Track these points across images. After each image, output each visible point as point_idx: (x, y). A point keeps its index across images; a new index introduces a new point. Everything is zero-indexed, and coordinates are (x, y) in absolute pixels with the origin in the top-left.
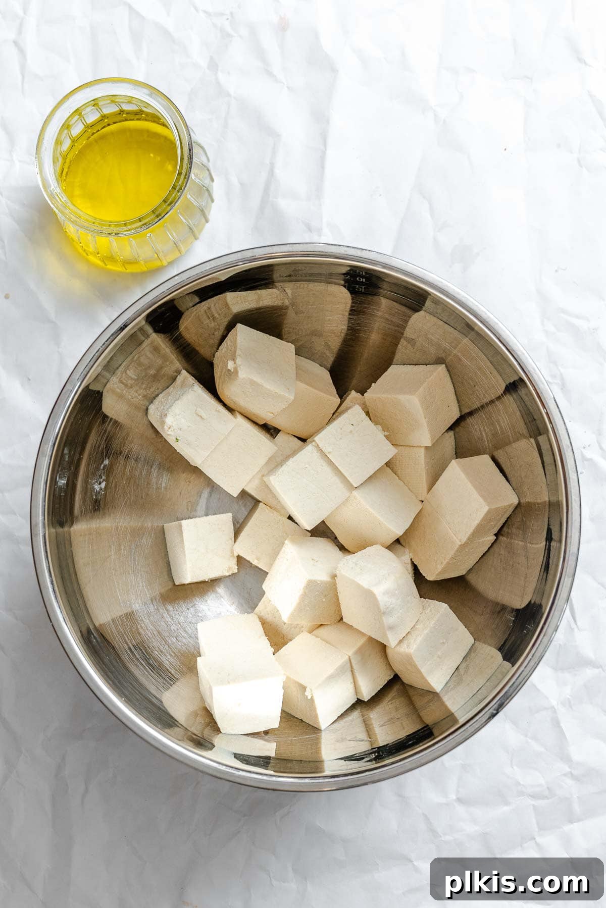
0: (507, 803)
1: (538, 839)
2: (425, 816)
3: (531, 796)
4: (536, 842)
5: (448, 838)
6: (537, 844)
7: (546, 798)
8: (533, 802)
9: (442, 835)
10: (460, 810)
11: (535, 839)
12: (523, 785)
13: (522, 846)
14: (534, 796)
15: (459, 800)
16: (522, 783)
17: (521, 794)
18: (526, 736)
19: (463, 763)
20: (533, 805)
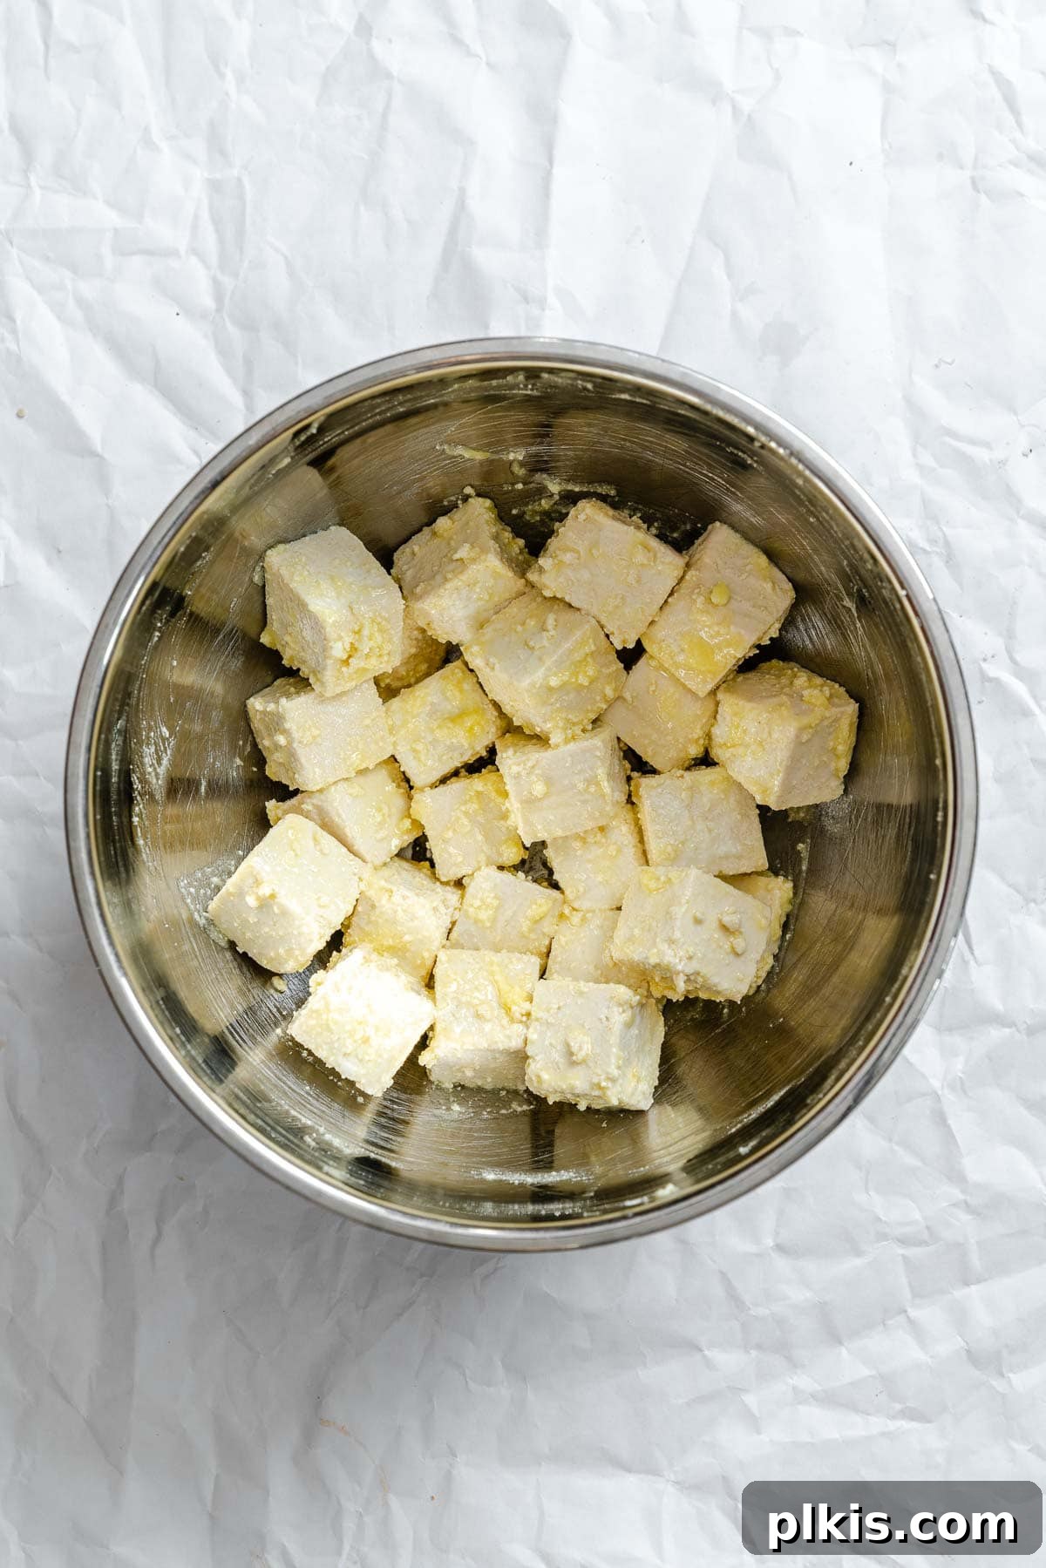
0: (858, 1253)
1: (912, 1313)
2: (723, 1274)
3: (899, 1241)
4: (908, 1317)
5: (762, 1311)
6: (910, 1321)
7: (926, 1243)
8: (901, 1251)
9: (751, 1306)
10: (781, 1264)
11: (906, 1311)
12: (885, 1222)
13: (884, 1325)
14: (903, 1241)
15: (780, 1248)
16: (883, 1219)
17: (883, 1237)
18: (890, 1140)
19: (786, 1186)
20: (903, 1255)
